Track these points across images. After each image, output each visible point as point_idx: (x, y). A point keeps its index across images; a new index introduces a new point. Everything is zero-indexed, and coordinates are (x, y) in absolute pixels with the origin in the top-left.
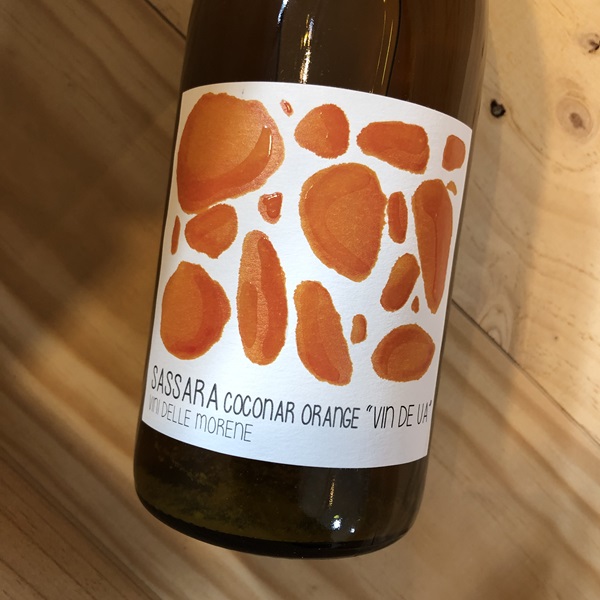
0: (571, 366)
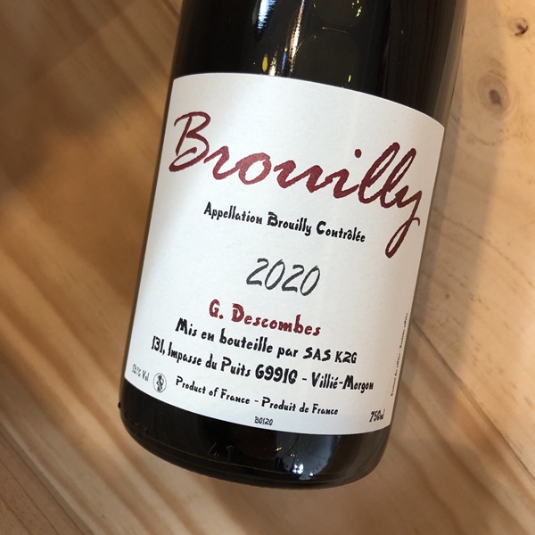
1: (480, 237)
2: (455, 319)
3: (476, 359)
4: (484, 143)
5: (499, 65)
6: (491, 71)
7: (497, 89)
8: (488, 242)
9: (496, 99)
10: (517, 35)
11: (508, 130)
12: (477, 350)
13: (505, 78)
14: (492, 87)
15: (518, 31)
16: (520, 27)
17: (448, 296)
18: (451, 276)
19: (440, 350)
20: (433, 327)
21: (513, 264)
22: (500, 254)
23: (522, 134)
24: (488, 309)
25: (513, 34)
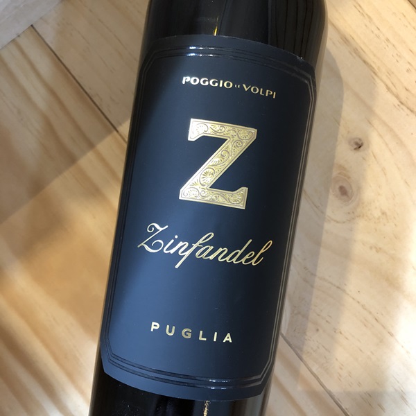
0: (326, 349)
1: (338, 287)
2: (324, 347)
3: (340, 376)
4: (337, 222)
5: (345, 169)
6: (339, 174)
7: (344, 185)
8: (344, 291)
9: (343, 192)
10: (355, 149)
11: (353, 212)
12: (341, 368)
13: (349, 178)
14: (341, 184)
15: (355, 146)
16: (357, 144)
17: (318, 330)
18: (319, 315)
19: (314, 370)
20: (308, 352)
21: (363, 306)
22: (354, 299)
23: (363, 215)
24: (347, 338)
25: (353, 148)
